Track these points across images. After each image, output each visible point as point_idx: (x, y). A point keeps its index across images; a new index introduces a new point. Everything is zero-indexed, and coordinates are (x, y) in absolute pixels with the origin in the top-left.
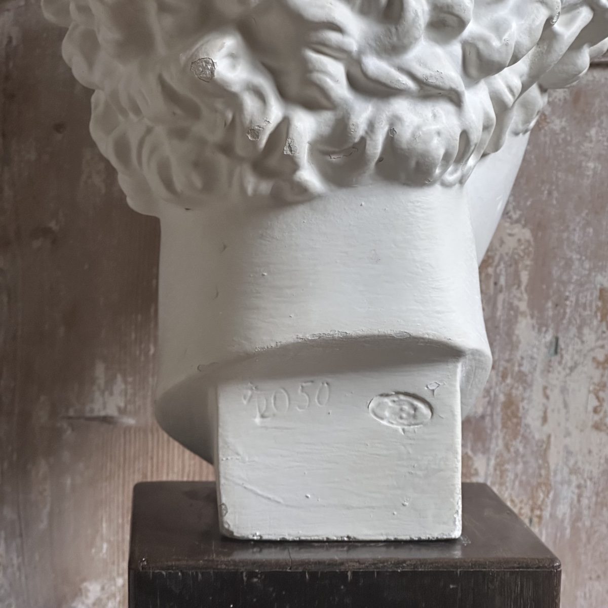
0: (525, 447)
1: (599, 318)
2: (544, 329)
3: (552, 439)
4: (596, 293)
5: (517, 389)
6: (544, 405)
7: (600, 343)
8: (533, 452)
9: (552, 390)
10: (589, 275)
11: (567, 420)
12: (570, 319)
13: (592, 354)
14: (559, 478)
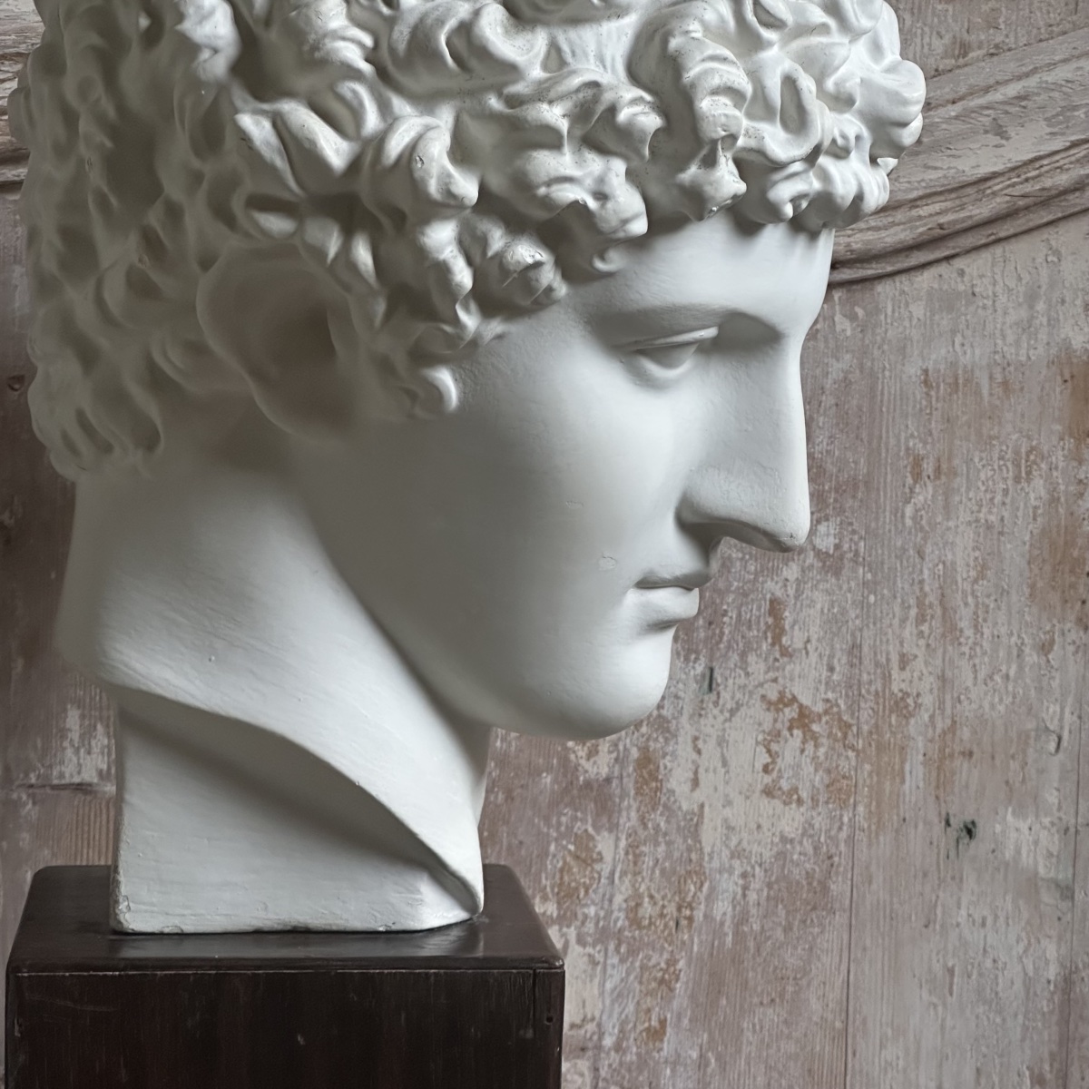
0: (668, 822)
1: (770, 640)
2: (693, 657)
3: (707, 809)
4: (766, 606)
5: (656, 740)
6: (694, 762)
7: (771, 675)
8: (679, 828)
9: (705, 742)
10: (756, 579)
11: (727, 783)
12: (729, 641)
13: (761, 691)
14: (716, 864)
